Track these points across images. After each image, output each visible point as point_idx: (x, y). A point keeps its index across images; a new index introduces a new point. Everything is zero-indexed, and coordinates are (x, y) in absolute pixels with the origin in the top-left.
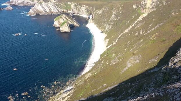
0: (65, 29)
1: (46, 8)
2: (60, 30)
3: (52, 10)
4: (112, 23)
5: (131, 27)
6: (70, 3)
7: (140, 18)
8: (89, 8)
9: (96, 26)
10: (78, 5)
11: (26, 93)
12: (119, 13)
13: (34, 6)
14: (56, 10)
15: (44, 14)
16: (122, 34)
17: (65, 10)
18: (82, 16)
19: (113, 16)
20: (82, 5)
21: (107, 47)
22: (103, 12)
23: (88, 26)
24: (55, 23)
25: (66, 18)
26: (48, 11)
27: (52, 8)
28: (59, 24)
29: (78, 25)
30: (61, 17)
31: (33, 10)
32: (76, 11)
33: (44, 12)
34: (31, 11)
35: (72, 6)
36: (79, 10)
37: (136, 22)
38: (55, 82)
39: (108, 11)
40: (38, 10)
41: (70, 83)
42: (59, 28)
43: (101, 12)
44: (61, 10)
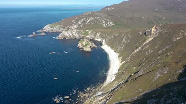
0: (87, 49)
1: (71, 34)
2: (83, 50)
3: (75, 35)
4: (123, 45)
5: (140, 48)
6: (88, 31)
7: (147, 41)
8: (103, 34)
9: (109, 47)
10: (94, 32)
11: (68, 97)
12: (128, 38)
13: (61, 33)
14: (78, 35)
15: (69, 38)
16: (133, 53)
17: (84, 36)
18: (97, 40)
19: (124, 40)
20: (97, 32)
21: (121, 62)
22: (115, 37)
23: (103, 47)
24: (79, 45)
25: (87, 41)
26: (72, 36)
27: (75, 34)
28: (82, 46)
29: (96, 47)
30: (84, 41)
31: (61, 35)
32: (93, 36)
33: (69, 37)
34: (60, 36)
35: (90, 33)
36: (95, 35)
37: (143, 44)
38: (88, 89)
39: (119, 36)
40: (64, 35)
41: (99, 90)
42: (83, 48)
43: (112, 37)
44: (82, 36)
